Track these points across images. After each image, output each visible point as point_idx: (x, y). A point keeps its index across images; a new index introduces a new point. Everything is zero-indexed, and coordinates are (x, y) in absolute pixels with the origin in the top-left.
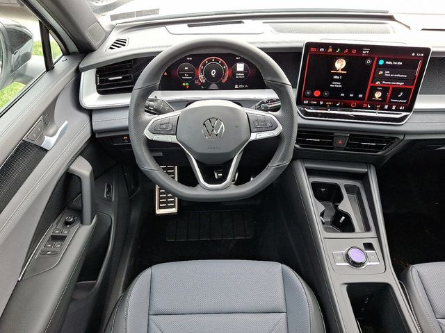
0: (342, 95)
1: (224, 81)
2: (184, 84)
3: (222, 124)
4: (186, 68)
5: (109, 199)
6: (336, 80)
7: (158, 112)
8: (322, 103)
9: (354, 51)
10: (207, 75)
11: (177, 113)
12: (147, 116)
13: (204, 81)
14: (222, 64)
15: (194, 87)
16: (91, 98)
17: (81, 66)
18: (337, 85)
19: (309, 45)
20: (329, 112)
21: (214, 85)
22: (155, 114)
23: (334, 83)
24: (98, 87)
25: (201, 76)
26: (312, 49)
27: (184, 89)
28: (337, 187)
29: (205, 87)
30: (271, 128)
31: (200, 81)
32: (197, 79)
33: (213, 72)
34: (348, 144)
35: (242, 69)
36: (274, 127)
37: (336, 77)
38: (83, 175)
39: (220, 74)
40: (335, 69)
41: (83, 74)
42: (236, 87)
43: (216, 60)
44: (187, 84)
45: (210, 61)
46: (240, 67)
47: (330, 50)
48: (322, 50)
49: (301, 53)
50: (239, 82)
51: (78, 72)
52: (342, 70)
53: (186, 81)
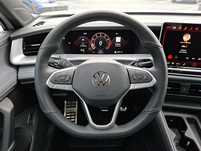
0: (187, 58)
1: (107, 48)
2: (81, 50)
3: (108, 77)
4: (83, 40)
5: (31, 124)
6: (183, 48)
7: (61, 67)
8: (173, 63)
9: (197, 29)
10: (97, 44)
11: (74, 68)
12: (50, 70)
13: (94, 48)
14: (107, 38)
15: (88, 52)
16: (18, 58)
17: (12, 36)
18: (184, 51)
19: (166, 25)
20: (178, 69)
21: (101, 51)
22: (57, 68)
23: (181, 50)
24: (24, 51)
25: (93, 45)
26: (168, 27)
27: (82, 53)
28: (181, 119)
29: (96, 52)
30: (147, 81)
31: (92, 48)
32: (90, 47)
33: (101, 43)
34: (190, 90)
35: (120, 41)
36: (149, 80)
37: (183, 46)
38: (6, 112)
39: (105, 44)
40: (183, 41)
41: (13, 41)
42: (115, 52)
43: (103, 35)
44: (83, 50)
45: (99, 35)
46: (118, 39)
47: (180, 28)
48: (175, 28)
49: (160, 30)
50: (118, 49)
51: (10, 40)
52: (188, 41)
53: (83, 48)
